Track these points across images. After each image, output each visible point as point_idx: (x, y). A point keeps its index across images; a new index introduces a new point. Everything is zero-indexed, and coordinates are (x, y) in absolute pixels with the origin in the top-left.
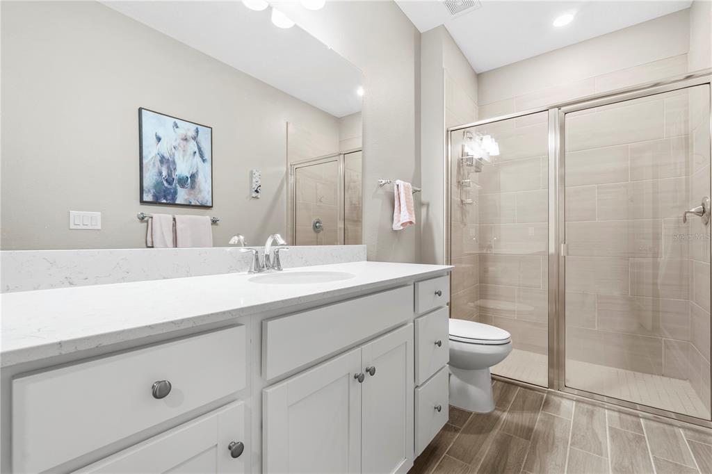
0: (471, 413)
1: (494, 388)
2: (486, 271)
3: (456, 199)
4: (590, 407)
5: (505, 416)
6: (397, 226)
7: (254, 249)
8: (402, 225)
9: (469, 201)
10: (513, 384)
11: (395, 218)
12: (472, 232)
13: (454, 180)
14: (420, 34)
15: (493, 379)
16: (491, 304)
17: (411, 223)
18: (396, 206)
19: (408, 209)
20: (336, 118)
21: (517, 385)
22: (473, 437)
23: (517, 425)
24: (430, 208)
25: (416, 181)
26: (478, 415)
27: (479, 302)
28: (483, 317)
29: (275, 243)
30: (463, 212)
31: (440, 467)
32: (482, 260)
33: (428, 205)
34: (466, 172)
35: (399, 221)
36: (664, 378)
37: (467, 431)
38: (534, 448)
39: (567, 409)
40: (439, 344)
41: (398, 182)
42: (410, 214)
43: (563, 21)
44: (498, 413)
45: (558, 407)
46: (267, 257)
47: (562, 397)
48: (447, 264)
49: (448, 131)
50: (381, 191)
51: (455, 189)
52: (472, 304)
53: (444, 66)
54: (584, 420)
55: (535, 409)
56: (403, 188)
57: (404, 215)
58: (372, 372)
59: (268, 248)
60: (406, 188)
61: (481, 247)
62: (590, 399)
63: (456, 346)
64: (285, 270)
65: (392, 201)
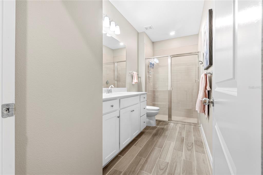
0: (151, 127)
1: (156, 122)
2: (155, 95)
3: (147, 76)
4: (176, 124)
5: (158, 126)
6: (133, 83)
7: (107, 89)
8: (135, 83)
9: (151, 76)
10: (160, 121)
11: (133, 81)
12: (151, 84)
13: (147, 71)
14: (139, 33)
15: (156, 121)
16: (156, 103)
17: (137, 82)
18: (133, 78)
19: (136, 79)
20: (112, 49)
21: (161, 121)
22: (151, 130)
23: (161, 128)
24: (141, 78)
25: (138, 71)
26: (153, 127)
27: (153, 103)
28: (154, 105)
29: (112, 87)
30: (149, 79)
31: (145, 135)
32: (154, 92)
33: (140, 78)
34: (150, 69)
35: (134, 82)
36: (194, 119)
37: (150, 129)
38: (164, 131)
39: (172, 124)
40: (145, 108)
41: (134, 72)
42: (137, 80)
43: (172, 34)
44: (157, 126)
45: (170, 124)
46: (109, 90)
47: (171, 123)
48: (145, 92)
49: (145, 59)
50: (130, 75)
51: (147, 73)
52: (151, 103)
53: (145, 42)
54: (175, 126)
55: (165, 125)
56: (135, 73)
57: (135, 80)
58: (134, 111)
59: (110, 88)
60: (136, 74)
61: (154, 88)
62: (177, 122)
63: (148, 111)
64: (113, 93)
65: (132, 77)
